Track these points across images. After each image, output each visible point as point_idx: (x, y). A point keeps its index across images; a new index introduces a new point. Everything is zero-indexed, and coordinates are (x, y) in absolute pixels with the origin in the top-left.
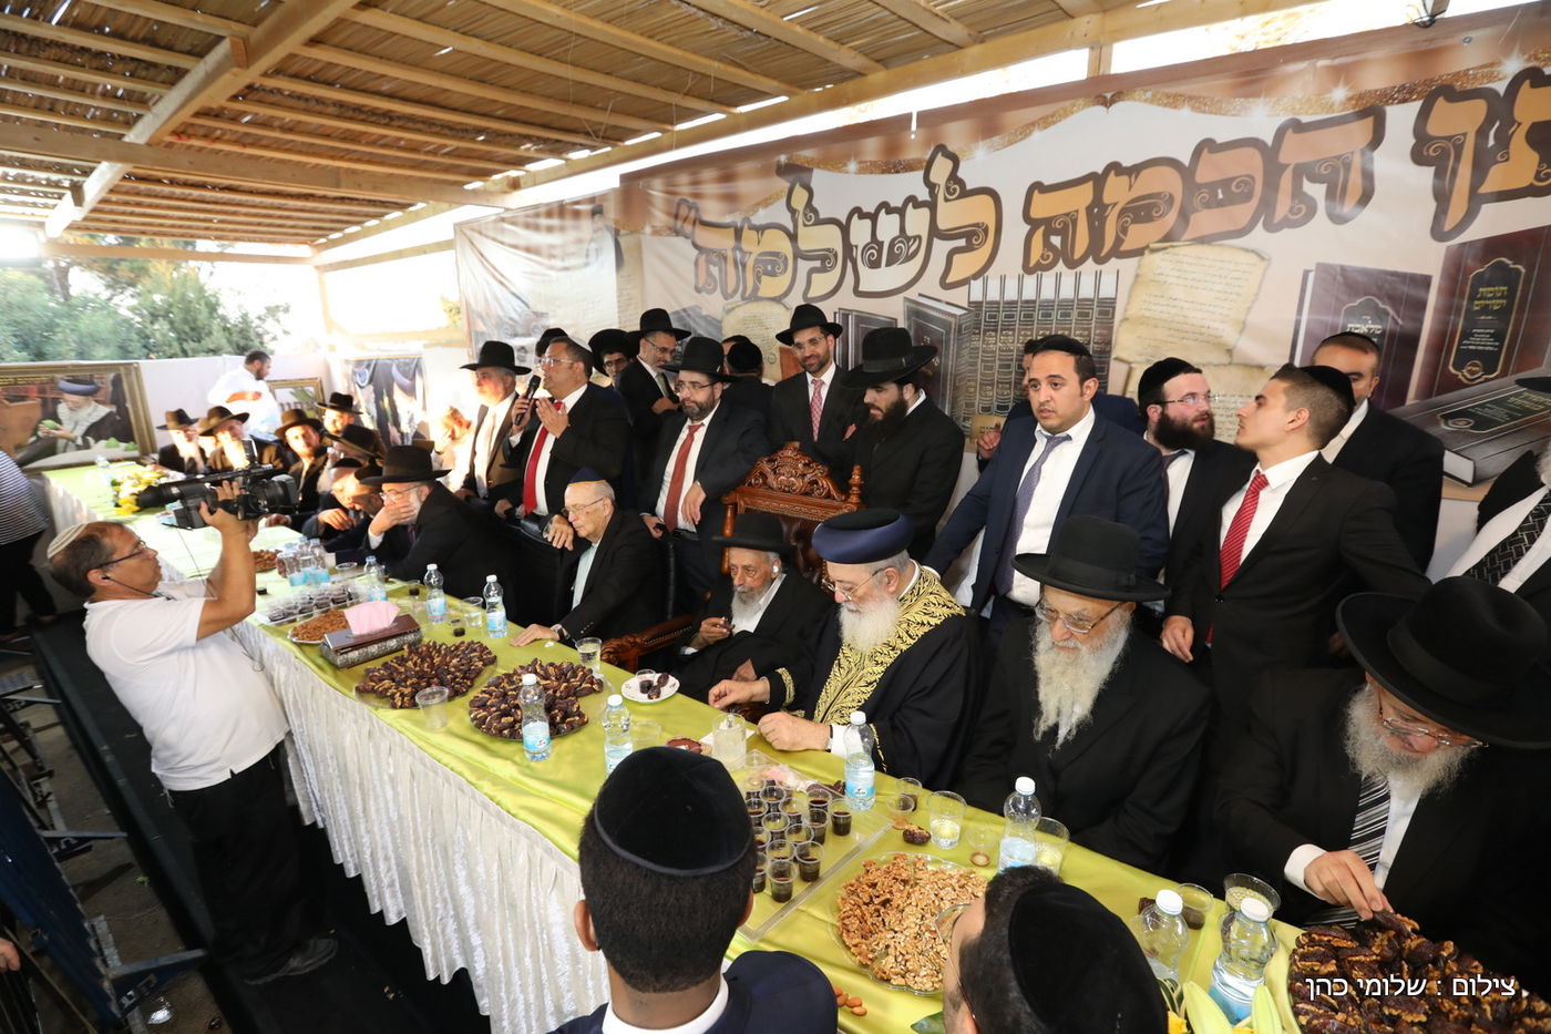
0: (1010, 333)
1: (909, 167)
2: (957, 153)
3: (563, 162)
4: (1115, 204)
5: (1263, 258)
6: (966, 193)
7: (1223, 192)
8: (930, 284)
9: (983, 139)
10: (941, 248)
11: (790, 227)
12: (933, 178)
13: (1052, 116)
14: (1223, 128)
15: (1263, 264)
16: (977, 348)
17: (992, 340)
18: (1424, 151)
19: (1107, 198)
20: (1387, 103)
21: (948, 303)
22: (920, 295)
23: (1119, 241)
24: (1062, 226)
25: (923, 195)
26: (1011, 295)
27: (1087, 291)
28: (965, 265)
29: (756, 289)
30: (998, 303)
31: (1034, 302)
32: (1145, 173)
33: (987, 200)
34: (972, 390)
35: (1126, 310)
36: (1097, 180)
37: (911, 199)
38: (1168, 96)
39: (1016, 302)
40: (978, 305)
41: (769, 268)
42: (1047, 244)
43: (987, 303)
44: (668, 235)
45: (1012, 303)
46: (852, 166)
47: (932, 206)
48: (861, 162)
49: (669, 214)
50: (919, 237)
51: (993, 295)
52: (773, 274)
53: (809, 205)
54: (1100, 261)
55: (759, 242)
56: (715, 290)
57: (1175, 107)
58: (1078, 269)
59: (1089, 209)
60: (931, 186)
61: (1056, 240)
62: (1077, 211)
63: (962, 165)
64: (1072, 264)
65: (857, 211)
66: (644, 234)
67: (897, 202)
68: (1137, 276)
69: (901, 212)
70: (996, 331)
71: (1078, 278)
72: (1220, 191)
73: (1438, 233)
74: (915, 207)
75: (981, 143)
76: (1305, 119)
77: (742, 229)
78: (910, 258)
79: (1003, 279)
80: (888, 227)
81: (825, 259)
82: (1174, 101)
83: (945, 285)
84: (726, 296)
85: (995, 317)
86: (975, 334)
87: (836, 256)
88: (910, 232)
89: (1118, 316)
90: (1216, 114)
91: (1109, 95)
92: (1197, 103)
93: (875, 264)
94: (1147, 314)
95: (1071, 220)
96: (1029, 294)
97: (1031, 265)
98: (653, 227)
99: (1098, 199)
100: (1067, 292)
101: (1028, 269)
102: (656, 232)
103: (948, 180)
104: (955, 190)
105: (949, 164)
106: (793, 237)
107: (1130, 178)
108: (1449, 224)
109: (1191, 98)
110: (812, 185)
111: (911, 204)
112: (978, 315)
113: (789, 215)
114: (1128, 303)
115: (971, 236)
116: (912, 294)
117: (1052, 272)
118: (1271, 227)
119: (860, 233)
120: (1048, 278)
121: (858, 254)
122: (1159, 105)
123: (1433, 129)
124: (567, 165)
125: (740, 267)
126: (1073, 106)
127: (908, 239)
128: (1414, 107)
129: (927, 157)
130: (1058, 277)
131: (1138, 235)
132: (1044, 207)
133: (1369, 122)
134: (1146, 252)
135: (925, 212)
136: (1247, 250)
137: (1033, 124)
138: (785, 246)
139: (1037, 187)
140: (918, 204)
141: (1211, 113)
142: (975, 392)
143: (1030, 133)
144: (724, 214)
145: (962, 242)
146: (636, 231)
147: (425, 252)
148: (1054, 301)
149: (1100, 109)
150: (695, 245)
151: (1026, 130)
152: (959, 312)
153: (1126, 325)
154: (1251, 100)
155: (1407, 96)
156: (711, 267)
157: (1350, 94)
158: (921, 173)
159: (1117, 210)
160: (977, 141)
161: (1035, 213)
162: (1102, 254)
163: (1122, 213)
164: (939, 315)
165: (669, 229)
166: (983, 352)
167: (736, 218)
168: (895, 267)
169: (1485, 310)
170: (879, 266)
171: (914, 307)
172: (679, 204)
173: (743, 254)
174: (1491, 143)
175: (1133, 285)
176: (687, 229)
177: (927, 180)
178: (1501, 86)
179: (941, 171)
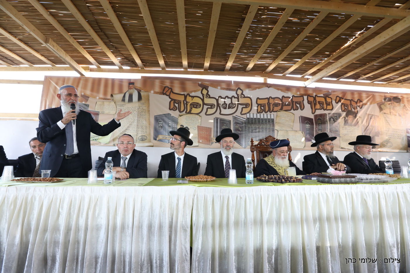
1: (233, 90)
2: (243, 90)
5: (294, 114)
6: (245, 97)
8: (238, 113)
9: (248, 88)
10: (240, 107)
11: (202, 97)
12: (238, 93)
13: (259, 87)
14: (286, 95)
15: (294, 115)
16: (249, 127)
17: (253, 125)
18: (309, 102)
19: (270, 102)
21: (242, 118)
22: (236, 115)
23: (273, 109)
24: (263, 105)
25: (236, 96)
26: (255, 117)
27: (269, 117)
28: (245, 111)
29: (190, 111)
32: (275, 99)
33: (249, 99)
36: (268, 99)
37: (233, 96)
38: (277, 88)
39: (256, 118)
40: (249, 118)
41: (195, 106)
42: (261, 108)
45: (255, 119)
46: (219, 88)
47: (238, 98)
48: (221, 87)
49: (161, 89)
50: (236, 104)
51: (252, 117)
52: (196, 108)
53: (207, 94)
54: (271, 112)
55: (192, 100)
56: (176, 110)
59: (267, 103)
60: (238, 95)
61: (262, 108)
62: (265, 103)
63: (244, 92)
64: (266, 112)
65: (220, 97)
66: (151, 93)
67: (230, 96)
68: (277, 115)
69: (231, 98)
71: (267, 115)
73: (313, 113)
76: (295, 96)
77: (187, 96)
78: (233, 108)
79: (253, 114)
80: (228, 101)
81: (212, 106)
82: (278, 89)
83: (241, 114)
84: (180, 112)
85: (252, 121)
86: (249, 124)
87: (215, 105)
88: (233, 102)
89: (275, 122)
90: (284, 92)
91: (268, 86)
92: (282, 90)
93: (225, 108)
95: (265, 105)
96: (259, 117)
98: (154, 91)
99: (269, 102)
100: (265, 117)
101: (258, 112)
102: (156, 93)
103: (241, 94)
104: (242, 96)
105: (241, 91)
106: (203, 100)
107: (273, 99)
108: (313, 112)
109: (280, 89)
110: (208, 90)
112: (249, 120)
113: (202, 95)
114: (276, 120)
115: (247, 105)
116: (234, 115)
117: (263, 113)
118: (294, 110)
119: (221, 101)
120: (262, 115)
121: (221, 106)
123: (309, 100)
125: (185, 105)
126: (263, 86)
127: (233, 104)
128: (306, 97)
129: (236, 89)
130: (264, 114)
131: (276, 109)
132: (260, 102)
133: (302, 97)
134: (278, 111)
135: (237, 99)
136: (291, 113)
138: (200, 102)
139: (258, 98)
140: (235, 98)
143: (256, 89)
144: (181, 92)
145: (245, 106)
146: (148, 91)
148: (263, 119)
149: (267, 88)
150: (170, 98)
151: (255, 89)
152: (245, 120)
153: (276, 123)
154: (288, 91)
155: (305, 95)
156: (175, 104)
157: (299, 93)
158: (235, 92)
159: (272, 104)
160: (246, 88)
161: (258, 103)
163: (273, 105)
164: (240, 120)
165: (161, 93)
166: (251, 128)
167: (186, 93)
168: (230, 109)
169: (319, 123)
170: (226, 109)
171: (235, 118)
172: (165, 87)
173: (187, 102)
174: (315, 102)
175: (276, 117)
176: (168, 93)
177: (236, 93)
178: (314, 96)
179: (239, 92)
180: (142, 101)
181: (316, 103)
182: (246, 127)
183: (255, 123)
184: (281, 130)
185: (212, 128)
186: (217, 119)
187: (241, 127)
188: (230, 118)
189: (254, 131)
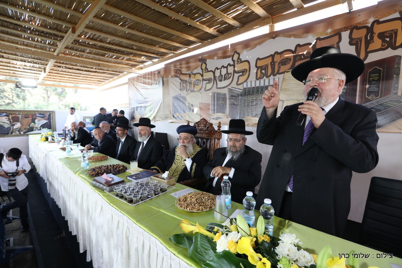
0: (253, 95)
1: (229, 57)
2: (239, 53)
3: (152, 62)
4: (277, 61)
6: (242, 62)
7: (303, 57)
8: (234, 84)
9: (245, 49)
10: (236, 75)
11: (202, 73)
12: (234, 59)
13: (261, 42)
14: (302, 41)
17: (249, 97)
19: (275, 60)
20: (341, 32)
21: (238, 89)
22: (232, 87)
23: (279, 70)
24: (265, 68)
25: (232, 63)
26: (253, 85)
27: (271, 83)
28: (242, 79)
29: (193, 89)
30: (250, 88)
31: (259, 87)
32: (284, 53)
33: (247, 63)
34: (244, 110)
35: (281, 87)
36: (272, 56)
37: (229, 65)
38: (288, 35)
39: (254, 87)
40: (245, 89)
41: (197, 83)
42: (261, 72)
43: (248, 88)
44: (174, 77)
46: (216, 58)
47: (234, 66)
48: (217, 57)
49: (174, 72)
50: (231, 73)
51: (249, 86)
52: (198, 85)
53: (206, 68)
54: (274, 75)
55: (194, 77)
56: (184, 89)
57: (290, 37)
58: (269, 78)
59: (271, 63)
60: (234, 61)
62: (268, 64)
63: (241, 55)
64: (268, 77)
65: (217, 68)
66: (169, 77)
67: (226, 65)
68: (284, 78)
69: (227, 67)
70: (250, 95)
71: (269, 80)
72: (302, 56)
74: (230, 66)
75: (245, 50)
76: (322, 37)
77: (191, 74)
78: (229, 78)
79: (251, 82)
80: (224, 71)
81: (209, 80)
82: (290, 36)
83: (238, 84)
84: (187, 91)
85: (249, 91)
86: (245, 96)
87: (212, 79)
88: (229, 72)
90: (300, 38)
91: (274, 36)
92: (295, 36)
94: (286, 88)
95: (267, 66)
96: (258, 85)
97: (258, 78)
98: (171, 76)
99: (273, 61)
100: (267, 84)
101: (257, 79)
102: (172, 77)
103: (238, 59)
104: (239, 61)
105: (238, 55)
106: (202, 76)
107: (280, 55)
109: (293, 35)
110: (207, 63)
111: (229, 66)
112: (245, 91)
113: (201, 70)
114: (282, 85)
115: (243, 72)
116: (230, 87)
117: (263, 79)
119: (217, 73)
120: (262, 81)
121: (217, 78)
122: (286, 37)
123: (354, 36)
124: (153, 63)
125: (190, 84)
126: (266, 39)
127: (228, 74)
128: (348, 32)
129: (233, 54)
131: (283, 68)
132: (260, 64)
133: (337, 36)
134: (285, 72)
135: (232, 67)
137: (257, 44)
138: (201, 78)
139: (258, 59)
141: (299, 38)
142: (245, 111)
143: (256, 46)
144: (187, 71)
145: (241, 74)
146: (167, 77)
147: (122, 85)
148: (264, 86)
149: (272, 39)
150: (180, 79)
151: (255, 46)
152: (241, 91)
154: (308, 34)
155: (346, 30)
156: (184, 84)
157: (332, 30)
158: (231, 58)
160: (244, 49)
161: (258, 65)
162: (275, 74)
163: (279, 63)
164: (236, 92)
165: (175, 76)
166: (247, 100)
167: (189, 72)
168: (226, 81)
169: (373, 80)
170: (222, 81)
171: (230, 90)
172: (177, 70)
173: (191, 81)
174: (369, 38)
175: (283, 81)
176: (179, 75)
177: (233, 60)
178: (369, 25)
179: (236, 57)
180: (165, 86)
181: (372, 38)
182: (241, 100)
183: (253, 94)
184: (288, 100)
185: (210, 104)
186: (214, 94)
187: (236, 101)
188: (226, 91)
189: (250, 104)
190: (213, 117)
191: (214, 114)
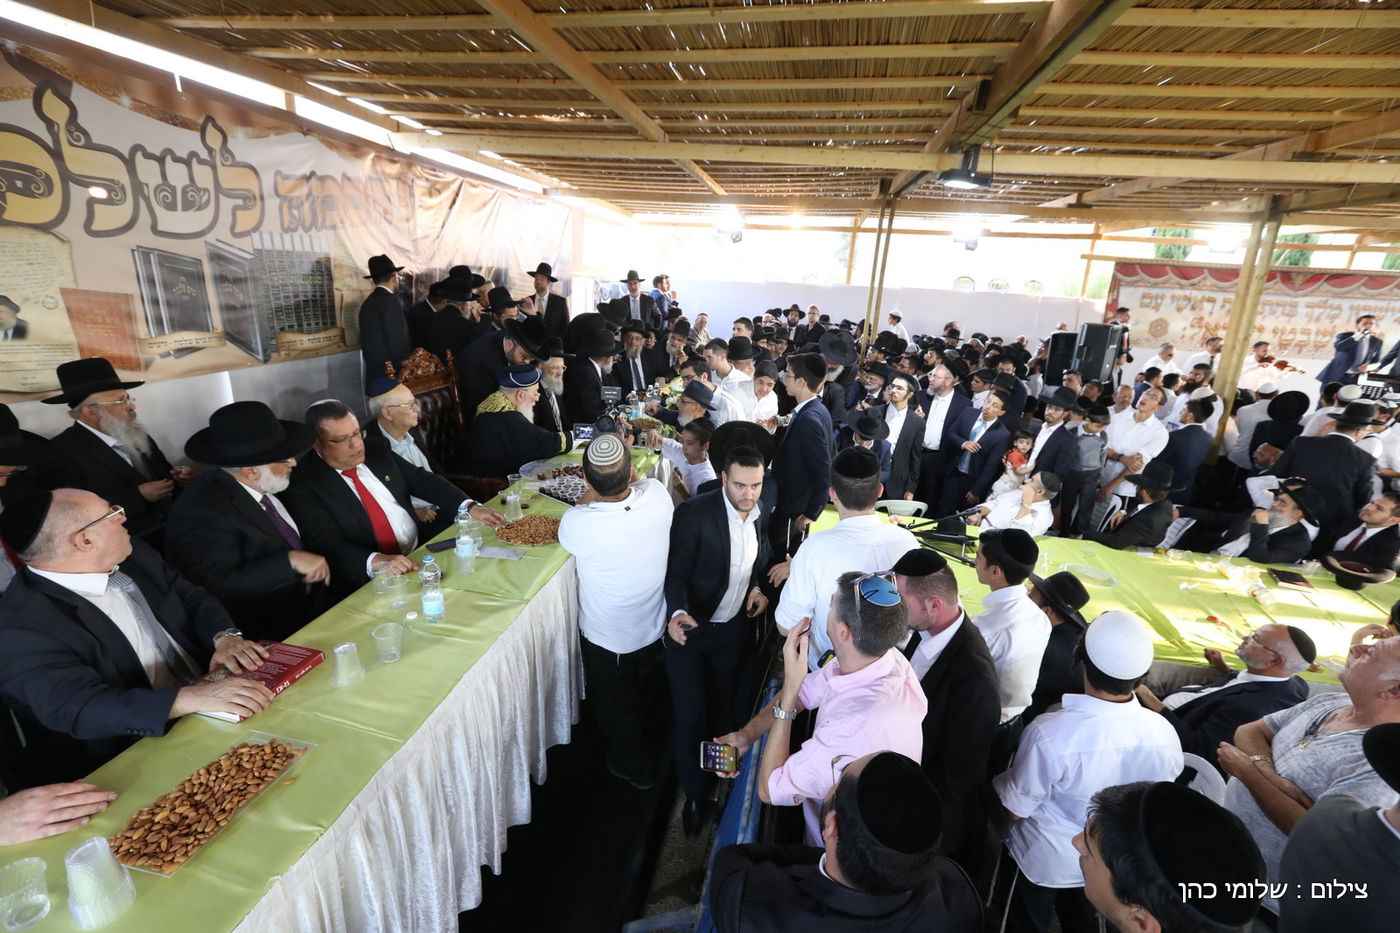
1: (186, 124)
4: (318, 197)
6: (234, 163)
8: (222, 232)
9: (241, 125)
10: (227, 204)
11: (49, 139)
12: (209, 141)
16: (267, 285)
21: (240, 249)
22: (218, 240)
23: (324, 220)
26: (278, 246)
27: (317, 249)
28: (246, 220)
30: (272, 252)
31: (292, 252)
32: (327, 183)
33: (251, 174)
34: (272, 317)
36: (308, 179)
37: (193, 154)
39: (282, 252)
40: (260, 252)
41: (19, 183)
42: (291, 214)
43: (265, 251)
45: (280, 252)
46: (126, 100)
47: (212, 165)
48: (135, 101)
50: (208, 191)
51: (268, 246)
52: (27, 193)
53: (73, 122)
54: (319, 230)
58: (311, 234)
59: (307, 197)
60: (210, 150)
61: (295, 213)
62: (302, 196)
63: (228, 140)
64: (307, 230)
65: (140, 149)
67: (183, 153)
68: (337, 242)
69: (187, 163)
71: (311, 239)
78: (202, 207)
79: (271, 235)
80: (177, 175)
81: (111, 191)
83: (233, 233)
87: (123, 188)
88: (200, 183)
89: (332, 265)
91: (304, 130)
92: (339, 151)
93: (171, 206)
95: (299, 201)
96: (288, 246)
97: (286, 227)
99: (310, 190)
103: (221, 148)
104: (228, 158)
105: (219, 136)
106: (59, 155)
107: (321, 183)
110: (74, 101)
111: (197, 160)
112: (262, 260)
113: (47, 126)
115: (249, 199)
116: (210, 238)
117: (298, 233)
119: (148, 171)
120: (296, 238)
121: (151, 193)
122: (325, 145)
126: (288, 127)
127: (199, 190)
129: (202, 122)
130: (301, 236)
132: (284, 188)
134: (337, 229)
135: (208, 170)
137: (269, 129)
138: (45, 164)
139: (278, 174)
140: (202, 162)
141: (343, 159)
145: (240, 202)
149: (301, 136)
151: (266, 132)
152: (249, 257)
153: (337, 268)
158: (197, 136)
159: (320, 201)
160: (236, 125)
161: (281, 191)
162: (319, 227)
163: (322, 203)
164: (232, 257)
168: (191, 213)
170: (175, 209)
171: (214, 251)
177: (204, 143)
179: (214, 138)
182: (256, 285)
183: (283, 271)
185: (132, 296)
186: (146, 253)
188: (196, 249)
190: (163, 349)
191: (162, 339)
